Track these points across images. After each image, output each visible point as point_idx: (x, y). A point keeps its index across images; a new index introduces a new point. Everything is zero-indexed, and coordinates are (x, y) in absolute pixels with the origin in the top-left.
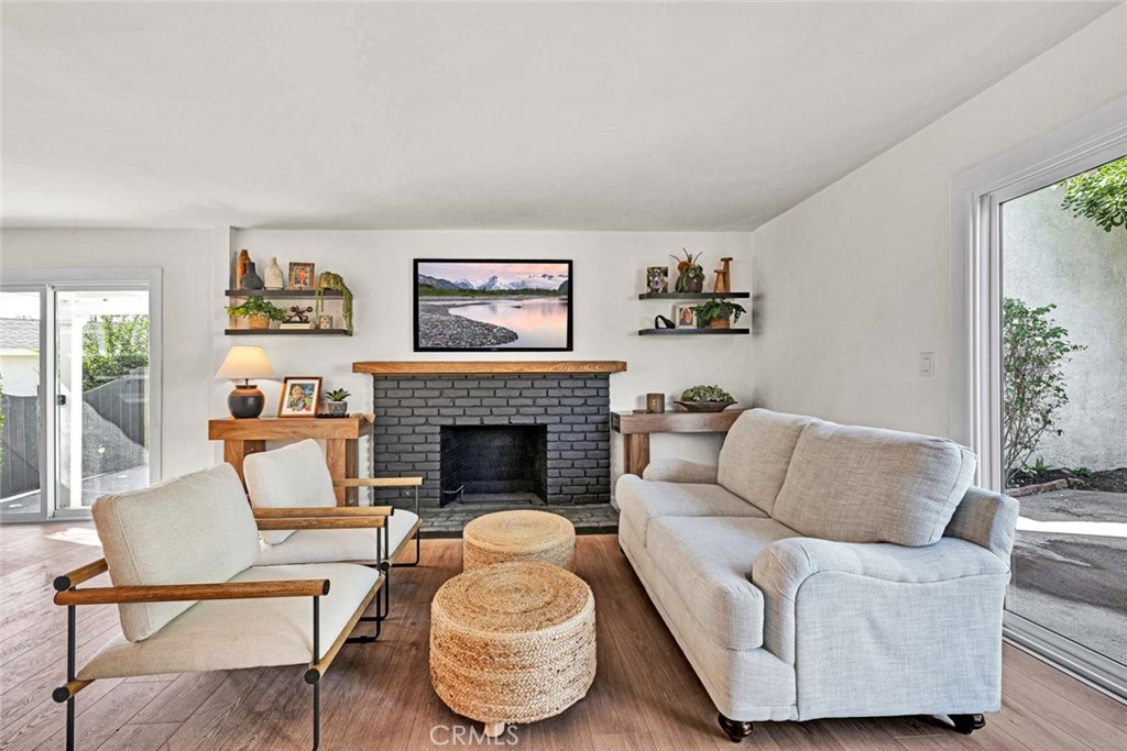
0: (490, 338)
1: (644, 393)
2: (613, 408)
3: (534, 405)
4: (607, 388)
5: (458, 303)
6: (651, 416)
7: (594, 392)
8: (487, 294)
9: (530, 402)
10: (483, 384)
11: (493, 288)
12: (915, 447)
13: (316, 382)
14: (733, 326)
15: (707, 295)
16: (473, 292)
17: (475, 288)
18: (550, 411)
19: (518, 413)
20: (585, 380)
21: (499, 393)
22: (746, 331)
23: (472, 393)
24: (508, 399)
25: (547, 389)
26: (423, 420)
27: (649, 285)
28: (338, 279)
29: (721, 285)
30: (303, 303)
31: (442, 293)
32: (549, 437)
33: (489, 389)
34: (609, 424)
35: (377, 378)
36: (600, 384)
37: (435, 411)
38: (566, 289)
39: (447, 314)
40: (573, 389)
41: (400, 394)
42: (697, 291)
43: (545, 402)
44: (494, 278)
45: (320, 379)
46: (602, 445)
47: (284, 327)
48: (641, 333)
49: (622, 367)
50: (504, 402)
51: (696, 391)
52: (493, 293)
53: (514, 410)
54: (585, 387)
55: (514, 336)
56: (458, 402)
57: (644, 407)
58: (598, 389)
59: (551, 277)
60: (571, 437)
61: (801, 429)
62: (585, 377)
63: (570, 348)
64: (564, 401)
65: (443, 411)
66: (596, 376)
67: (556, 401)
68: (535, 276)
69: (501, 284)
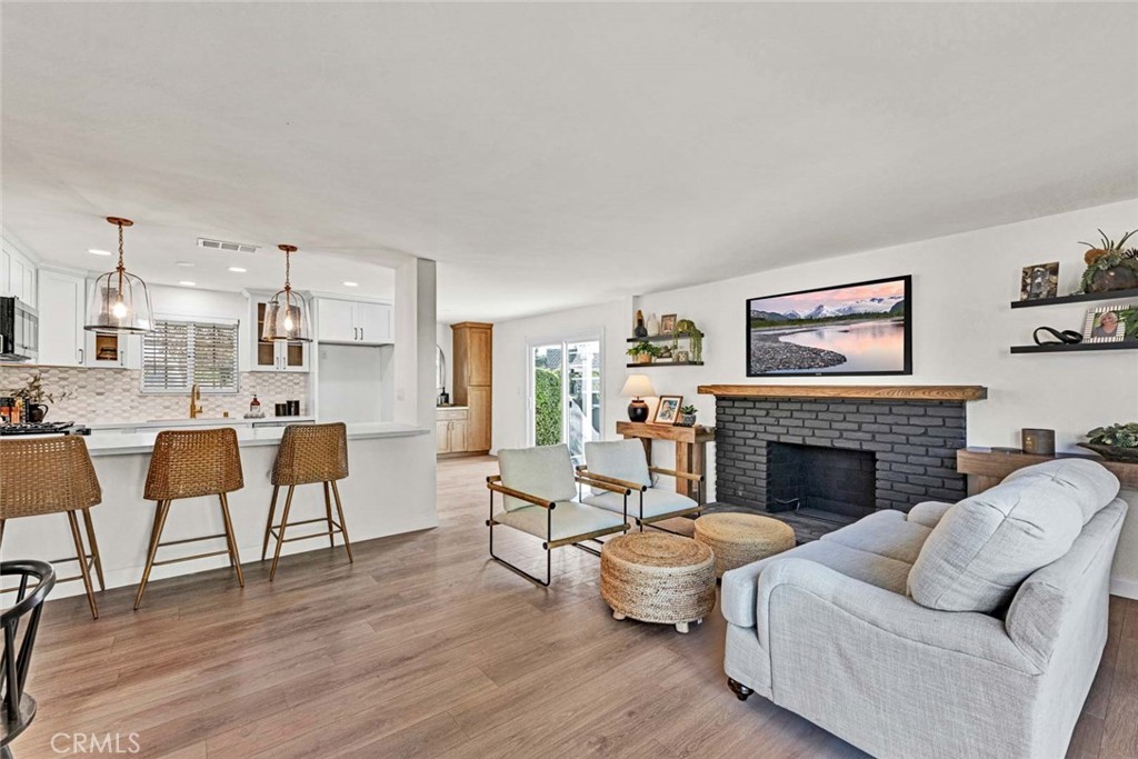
0: (818, 361)
1: (1019, 428)
2: (971, 441)
3: (860, 430)
4: (962, 418)
5: (787, 331)
8: (815, 321)
9: (855, 427)
10: (806, 407)
11: (820, 316)
13: (679, 400)
16: (800, 321)
17: (802, 317)
18: (878, 437)
19: (841, 437)
20: (925, 407)
21: (821, 416)
23: (795, 414)
24: (831, 421)
25: (876, 415)
26: (752, 435)
27: (1024, 289)
28: (691, 324)
30: (669, 343)
31: (772, 324)
32: (879, 465)
33: (811, 411)
35: (719, 399)
37: (763, 428)
38: (902, 309)
39: (778, 341)
40: (909, 417)
41: (735, 411)
43: (872, 428)
44: (821, 307)
45: (682, 398)
47: (659, 361)
48: (1014, 350)
49: (981, 393)
50: (827, 425)
52: (819, 320)
53: (837, 433)
54: (926, 415)
55: (842, 359)
56: (782, 422)
58: (947, 418)
59: (880, 300)
60: (906, 469)
62: (924, 403)
63: (908, 370)
64: (895, 428)
65: (769, 428)
66: (946, 404)
67: (886, 428)
68: (863, 300)
69: (828, 311)
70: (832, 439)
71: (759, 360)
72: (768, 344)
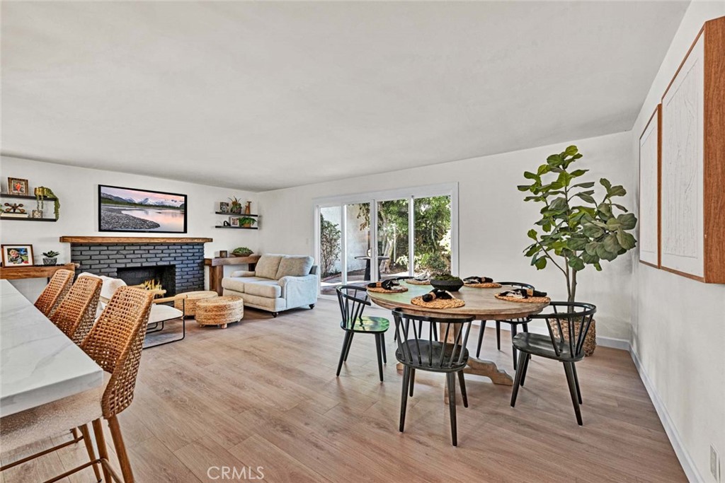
0: (145, 225)
1: (219, 250)
2: (206, 256)
3: (169, 256)
4: (203, 249)
5: (127, 208)
6: (222, 259)
7: (197, 251)
8: (143, 206)
9: (167, 255)
10: (143, 248)
11: (146, 203)
12: (305, 258)
13: (29, 247)
14: (252, 226)
15: (243, 215)
16: (135, 204)
17: (136, 202)
18: (177, 259)
19: (161, 260)
20: (193, 246)
21: (151, 252)
22: (257, 228)
23: (136, 252)
24: (156, 254)
25: (176, 250)
26: (106, 266)
27: (221, 209)
28: (49, 191)
29: (247, 211)
30: (16, 202)
31: (117, 203)
32: (177, 270)
33: (145, 250)
34: (204, 263)
35: (73, 245)
36: (199, 247)
37: (114, 261)
38: (183, 207)
39: (121, 213)
40: (188, 249)
41: (91, 253)
42: (239, 213)
43: (174, 255)
44: (147, 199)
45: (32, 246)
46: (200, 272)
47: (5, 215)
48: (217, 227)
49: (211, 240)
50: (154, 256)
51: (240, 249)
52: (146, 205)
53: (159, 259)
54: (193, 248)
55: (158, 226)
56: (128, 256)
57: (219, 256)
58: (199, 249)
59: (176, 201)
60: (186, 270)
61: (281, 258)
62: (193, 244)
63: (185, 231)
64: (183, 255)
65: (119, 261)
66: (198, 244)
67: (180, 255)
68: (168, 200)
69: (151, 202)
70: (157, 262)
71: (107, 223)
72: (113, 214)
